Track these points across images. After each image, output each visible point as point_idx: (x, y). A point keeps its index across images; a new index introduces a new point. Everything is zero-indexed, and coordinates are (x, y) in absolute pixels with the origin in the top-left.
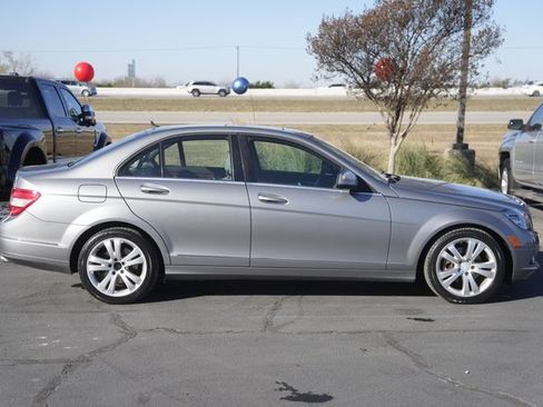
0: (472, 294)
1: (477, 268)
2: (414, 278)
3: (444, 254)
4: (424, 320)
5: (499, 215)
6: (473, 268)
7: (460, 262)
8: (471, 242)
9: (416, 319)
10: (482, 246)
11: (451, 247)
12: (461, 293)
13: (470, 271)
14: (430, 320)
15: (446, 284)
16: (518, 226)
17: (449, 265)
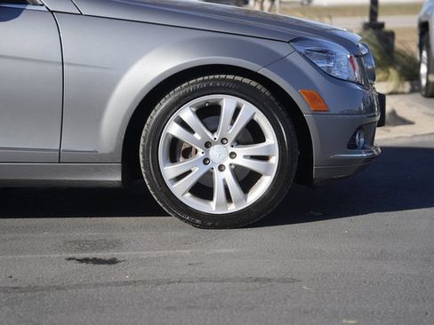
0: (232, 208)
1: (243, 156)
2: (118, 178)
3: (173, 129)
4: (97, 261)
5: (282, 49)
6: (232, 155)
7: (208, 145)
8: (228, 103)
9: (81, 261)
10: (249, 111)
11: (187, 113)
12: (211, 207)
13: (227, 162)
14: (113, 261)
15: (181, 190)
16: (326, 74)
17: (188, 153)
